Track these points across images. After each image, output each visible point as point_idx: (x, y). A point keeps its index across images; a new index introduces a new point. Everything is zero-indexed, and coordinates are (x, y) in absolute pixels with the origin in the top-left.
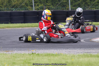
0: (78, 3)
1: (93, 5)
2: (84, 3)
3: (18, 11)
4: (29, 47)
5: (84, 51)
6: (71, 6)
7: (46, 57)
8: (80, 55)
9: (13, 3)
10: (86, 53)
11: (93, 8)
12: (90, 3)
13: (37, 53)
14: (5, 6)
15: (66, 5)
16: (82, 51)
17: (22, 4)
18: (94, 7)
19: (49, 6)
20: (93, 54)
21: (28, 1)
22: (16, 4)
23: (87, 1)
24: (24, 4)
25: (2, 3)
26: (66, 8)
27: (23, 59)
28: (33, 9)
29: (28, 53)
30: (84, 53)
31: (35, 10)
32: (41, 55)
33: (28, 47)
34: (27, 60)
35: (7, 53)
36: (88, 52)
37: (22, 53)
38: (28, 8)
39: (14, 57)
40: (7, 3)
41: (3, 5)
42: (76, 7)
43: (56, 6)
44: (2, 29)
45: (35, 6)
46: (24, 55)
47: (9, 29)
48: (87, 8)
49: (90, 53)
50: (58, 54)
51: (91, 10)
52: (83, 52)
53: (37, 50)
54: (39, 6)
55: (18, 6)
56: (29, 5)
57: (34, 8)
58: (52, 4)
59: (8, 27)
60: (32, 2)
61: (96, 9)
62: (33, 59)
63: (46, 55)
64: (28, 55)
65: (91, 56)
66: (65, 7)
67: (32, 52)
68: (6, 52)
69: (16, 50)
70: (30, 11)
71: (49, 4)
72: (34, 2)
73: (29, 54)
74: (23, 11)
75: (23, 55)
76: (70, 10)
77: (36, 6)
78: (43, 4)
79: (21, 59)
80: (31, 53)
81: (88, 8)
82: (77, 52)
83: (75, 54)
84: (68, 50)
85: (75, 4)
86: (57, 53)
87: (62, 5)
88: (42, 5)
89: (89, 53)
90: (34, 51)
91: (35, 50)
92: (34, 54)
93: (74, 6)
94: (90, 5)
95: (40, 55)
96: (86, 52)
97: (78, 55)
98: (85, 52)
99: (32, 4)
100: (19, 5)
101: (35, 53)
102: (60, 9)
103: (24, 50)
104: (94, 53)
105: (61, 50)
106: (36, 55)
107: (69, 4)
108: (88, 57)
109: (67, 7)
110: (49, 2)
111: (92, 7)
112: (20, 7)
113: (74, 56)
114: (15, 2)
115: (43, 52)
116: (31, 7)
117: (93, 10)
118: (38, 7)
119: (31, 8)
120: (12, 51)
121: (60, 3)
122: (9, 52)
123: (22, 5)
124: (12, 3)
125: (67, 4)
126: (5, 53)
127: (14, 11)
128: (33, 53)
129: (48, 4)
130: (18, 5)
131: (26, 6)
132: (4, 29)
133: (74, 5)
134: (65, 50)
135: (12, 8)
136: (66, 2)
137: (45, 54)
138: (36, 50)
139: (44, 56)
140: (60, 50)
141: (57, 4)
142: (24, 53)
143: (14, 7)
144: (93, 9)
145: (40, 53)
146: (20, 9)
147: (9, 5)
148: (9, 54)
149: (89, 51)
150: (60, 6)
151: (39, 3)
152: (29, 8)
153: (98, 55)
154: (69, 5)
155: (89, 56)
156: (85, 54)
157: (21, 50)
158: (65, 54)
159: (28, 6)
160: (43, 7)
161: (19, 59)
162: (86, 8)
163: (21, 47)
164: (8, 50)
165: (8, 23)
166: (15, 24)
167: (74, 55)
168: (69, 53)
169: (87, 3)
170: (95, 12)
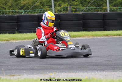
3: (29, 14)
4: (46, 68)
6: (111, 6)
9: (22, 2)
14: (10, 7)
15: (102, 4)
17: (36, 3)
19: (76, 5)
22: (26, 3)
24: (39, 4)
25: (6, 2)
31: (55, 12)
33: (44, 69)
35: (12, 78)
37: (35, 78)
38: (45, 9)
40: (12, 2)
41: (7, 5)
42: (118, 6)
43: (87, 5)
44: (5, 42)
45: (55, 6)
47: (16, 41)
54: (61, 6)
55: (29, 7)
56: (47, 5)
58: (82, 3)
59: (13, 39)
69: (26, 74)
71: (77, 3)
72: (54, 1)
74: (37, 14)
76: (108, 11)
77: (57, 7)
78: (67, 4)
84: (105, 73)
85: (117, 2)
87: (96, 4)
88: (65, 5)
93: (115, 6)
99: (50, 4)
100: (31, 4)
102: (94, 10)
103: (38, 74)
107: (107, 2)
109: (103, 7)
112: (33, 8)
116: (50, 8)
118: (59, 8)
120: (19, 75)
121: (93, 1)
122: (15, 77)
123: (35, 5)
124: (20, 3)
125: (104, 2)
126: (9, 78)
127: (23, 13)
129: (75, 3)
130: (30, 5)
131: (42, 7)
132: (8, 42)
133: (115, 4)
135: (21, 9)
141: (89, 2)
143: (24, 8)
146: (33, 11)
147: (16, 6)
148: (15, 79)
150: (94, 6)
151: (60, 2)
154: (107, 4)
157: (33, 74)
159: (44, 7)
160: (67, 8)
163: (33, 69)
164: (13, 74)
165: (14, 33)
166: (25, 34)
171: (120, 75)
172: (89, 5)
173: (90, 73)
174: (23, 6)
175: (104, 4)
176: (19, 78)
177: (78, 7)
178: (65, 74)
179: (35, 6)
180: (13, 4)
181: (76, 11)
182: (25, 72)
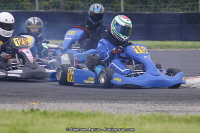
1: (177, 1)
5: (153, 107)
7: (64, 120)
8: (144, 117)
10: (159, 113)
11: (175, 9)
13: (42, 110)
16: (148, 108)
18: (178, 7)
20: (175, 115)
26: (113, 7)
27: (9, 122)
28: (35, 7)
29: (21, 109)
30: (153, 111)
32: (53, 114)
34: (18, 125)
36: (163, 111)
46: (11, 113)
48: (163, 8)
50: (92, 113)
51: (171, 12)
52: (151, 110)
53: (42, 104)
57: (37, 5)
61: (183, 10)
62: (32, 124)
63: (63, 116)
64: (21, 113)
65: (171, 119)
66: (110, 3)
67: (30, 108)
70: (28, 11)
73: (23, 111)
75: (8, 113)
79: (5, 122)
80: (28, 108)
81: (166, 7)
82: (138, 109)
83: (132, 115)
86: (89, 110)
89: (166, 113)
90: (35, 105)
91: (39, 101)
92: (36, 112)
94: (169, 1)
95: (50, 115)
96: (158, 111)
97: (140, 117)
98: (155, 111)
101: (39, 110)
104: (178, 112)
105: (99, 105)
106: (41, 114)
108: (164, 121)
111: (175, 7)
113: (131, 119)
115: (56, 109)
117: (175, 12)
119: (31, 5)
128: (32, 110)
134: (109, 105)
137: (60, 113)
138: (40, 103)
139: (58, 116)
142: (11, 109)
144: (177, 11)
145: (50, 109)
149: (166, 108)
152: (26, 5)
153: (187, 117)
155: (167, 119)
156: (157, 115)
158: (110, 113)
162: (161, 7)
167: (130, 115)
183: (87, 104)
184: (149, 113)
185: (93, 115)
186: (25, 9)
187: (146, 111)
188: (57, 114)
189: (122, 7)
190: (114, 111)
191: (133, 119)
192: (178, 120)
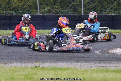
0: (92, 6)
1: (112, 8)
2: (100, 6)
3: (19, 14)
5: (98, 64)
6: (85, 10)
7: (52, 72)
8: (94, 69)
9: (14, 5)
10: (101, 68)
11: (110, 13)
12: (108, 6)
13: (41, 67)
14: (4, 9)
15: (78, 8)
16: (96, 65)
17: (25, 6)
18: (112, 12)
19: (57, 9)
20: (110, 69)
21: (31, 3)
22: (17, 6)
23: (103, 4)
24: (27, 6)
26: (78, 12)
27: (24, 73)
28: (38, 12)
29: (31, 66)
31: (40, 13)
32: (47, 69)
33: (31, 59)
34: (28, 75)
35: (5, 65)
36: (103, 67)
37: (23, 66)
39: (13, 70)
41: (1, 7)
42: (90, 10)
43: (66, 9)
45: (40, 8)
46: (25, 68)
49: (106, 67)
50: (67, 68)
51: (108, 14)
52: (97, 66)
53: (41, 63)
54: (44, 9)
55: (19, 9)
56: (33, 8)
57: (39, 11)
58: (61, 7)
60: (36, 4)
61: (114, 13)
62: (36, 74)
63: (52, 70)
64: (30, 68)
65: (107, 71)
66: (76, 10)
68: (3, 65)
70: (34, 15)
71: (57, 6)
72: (39, 4)
73: (31, 67)
75: (23, 68)
76: (83, 14)
78: (50, 7)
79: (22, 73)
80: (34, 66)
81: (105, 12)
83: (88, 69)
84: (80, 63)
85: (90, 6)
86: (65, 67)
87: (73, 7)
88: (48, 8)
90: (38, 64)
91: (39, 62)
93: (88, 10)
94: (107, 9)
95: (45, 69)
96: (101, 67)
97: (91, 70)
99: (36, 7)
100: (21, 7)
101: (39, 67)
102: (71, 13)
103: (26, 63)
104: (111, 67)
106: (41, 68)
107: (82, 6)
108: (104, 72)
109: (79, 10)
110: (57, 5)
111: (110, 11)
112: (22, 10)
113: (87, 71)
114: (16, 3)
115: (48, 66)
116: (36, 10)
117: (110, 14)
118: (43, 10)
119: (35, 12)
120: (11, 64)
121: (70, 6)
122: (7, 65)
123: (24, 7)
124: (12, 5)
125: (79, 6)
127: (14, 14)
128: (36, 67)
129: (56, 7)
130: (19, 7)
131: (29, 9)
133: (88, 8)
134: (76, 64)
135: (12, 10)
136: (79, 5)
137: (50, 68)
138: (40, 63)
139: (49, 70)
140: (70, 63)
141: (68, 6)
142: (25, 66)
143: (15, 10)
145: (45, 66)
146: (22, 12)
147: (9, 8)
148: (7, 67)
149: (105, 65)
150: (71, 9)
151: (44, 5)
152: (33, 12)
153: (115, 70)
154: (81, 8)
155: (105, 71)
156: (100, 69)
157: (21, 63)
158: (76, 68)
159: (31, 9)
160: (50, 10)
161: (19, 74)
162: (103, 12)
163: (22, 59)
165: (6, 29)
167: (86, 69)
168: (81, 66)
169: (103, 6)
170: (113, 17)
171: (92, 66)
172: (67, 9)
173: (68, 63)
174: (14, 8)
175: (79, 8)
176: (10, 66)
177: (59, 10)
178: (48, 63)
179: (24, 9)
180: (7, 7)
181: (57, 13)
182: (15, 62)
183: (64, 63)
184: (96, 68)
185: (67, 69)
186: (32, 14)
187: (95, 67)
188: (49, 69)
189: (83, 12)
190: (78, 67)
191: (88, 71)
192: (111, 71)
